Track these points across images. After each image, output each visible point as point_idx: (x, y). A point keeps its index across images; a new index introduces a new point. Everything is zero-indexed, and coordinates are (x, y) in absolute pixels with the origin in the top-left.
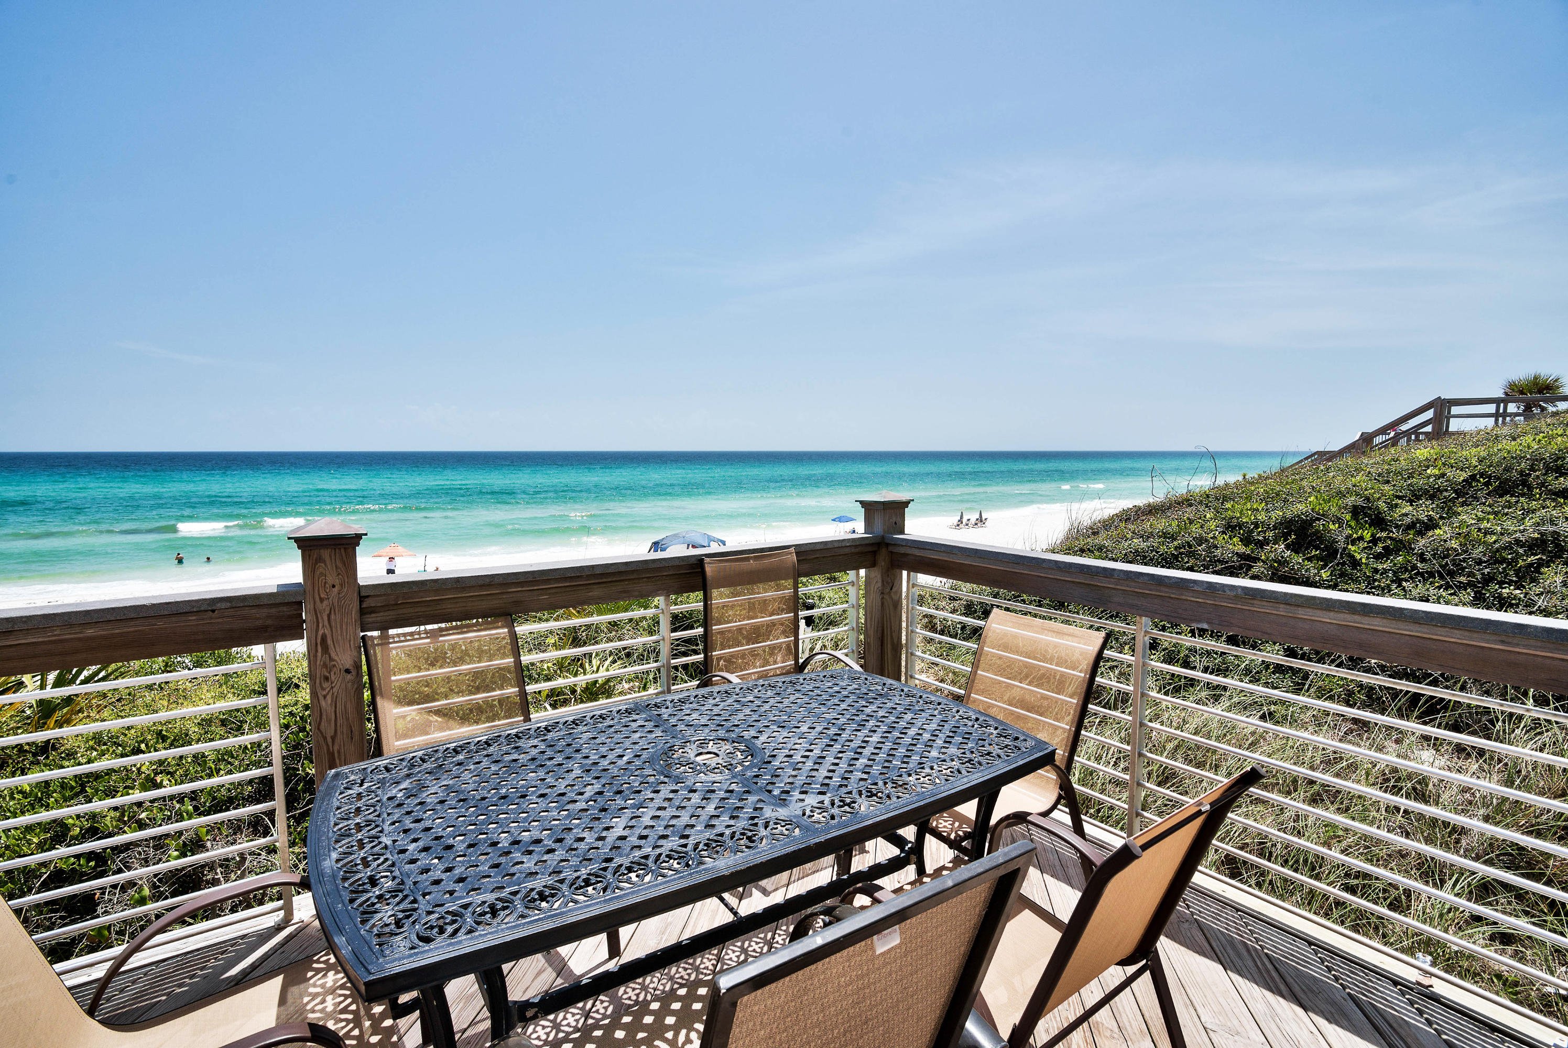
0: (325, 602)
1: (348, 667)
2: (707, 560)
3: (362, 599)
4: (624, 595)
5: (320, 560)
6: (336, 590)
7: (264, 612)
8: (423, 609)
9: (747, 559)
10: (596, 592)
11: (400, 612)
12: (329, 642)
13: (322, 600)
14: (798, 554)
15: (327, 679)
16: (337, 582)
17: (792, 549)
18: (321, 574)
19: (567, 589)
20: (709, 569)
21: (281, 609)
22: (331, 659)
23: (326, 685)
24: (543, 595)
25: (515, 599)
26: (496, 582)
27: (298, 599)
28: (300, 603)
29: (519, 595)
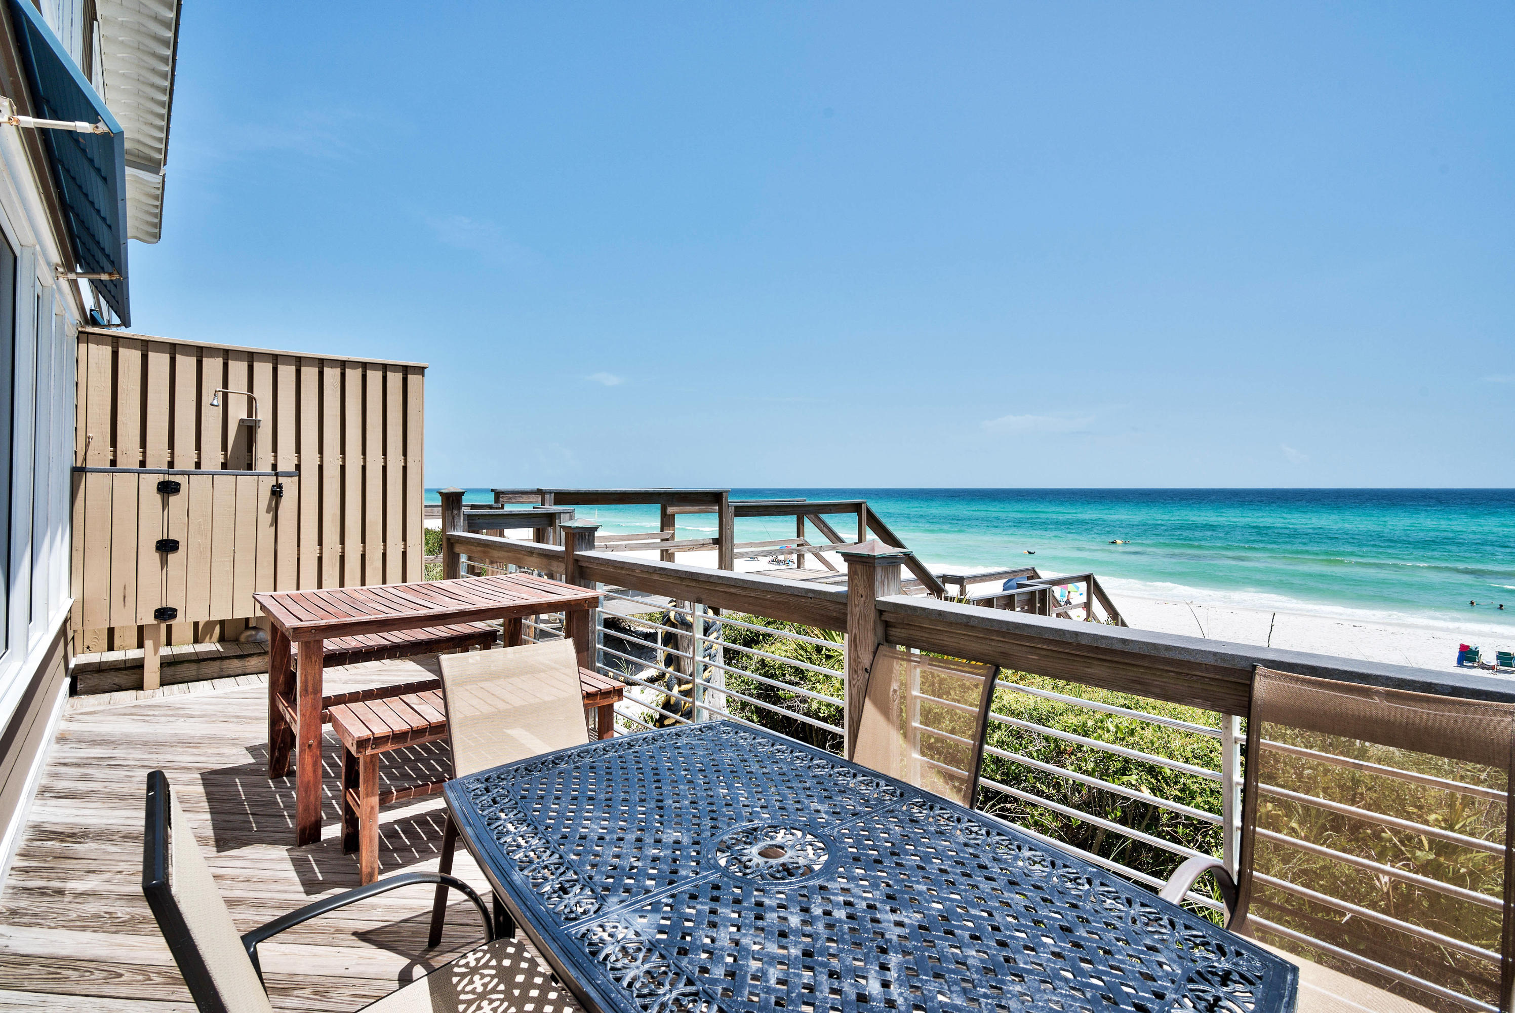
0: (857, 608)
1: (869, 666)
2: (1261, 669)
3: (881, 612)
4: (1139, 687)
5: (856, 573)
6: (863, 599)
7: (833, 606)
8: (926, 635)
9: (1367, 693)
10: (1097, 670)
11: (911, 632)
12: (858, 641)
13: (855, 605)
15: (856, 671)
18: (856, 585)
19: (1062, 656)
22: (858, 656)
23: (855, 676)
24: (1032, 654)
25: (1002, 650)
26: (972, 623)
27: (845, 601)
28: (846, 604)
29: (1007, 646)
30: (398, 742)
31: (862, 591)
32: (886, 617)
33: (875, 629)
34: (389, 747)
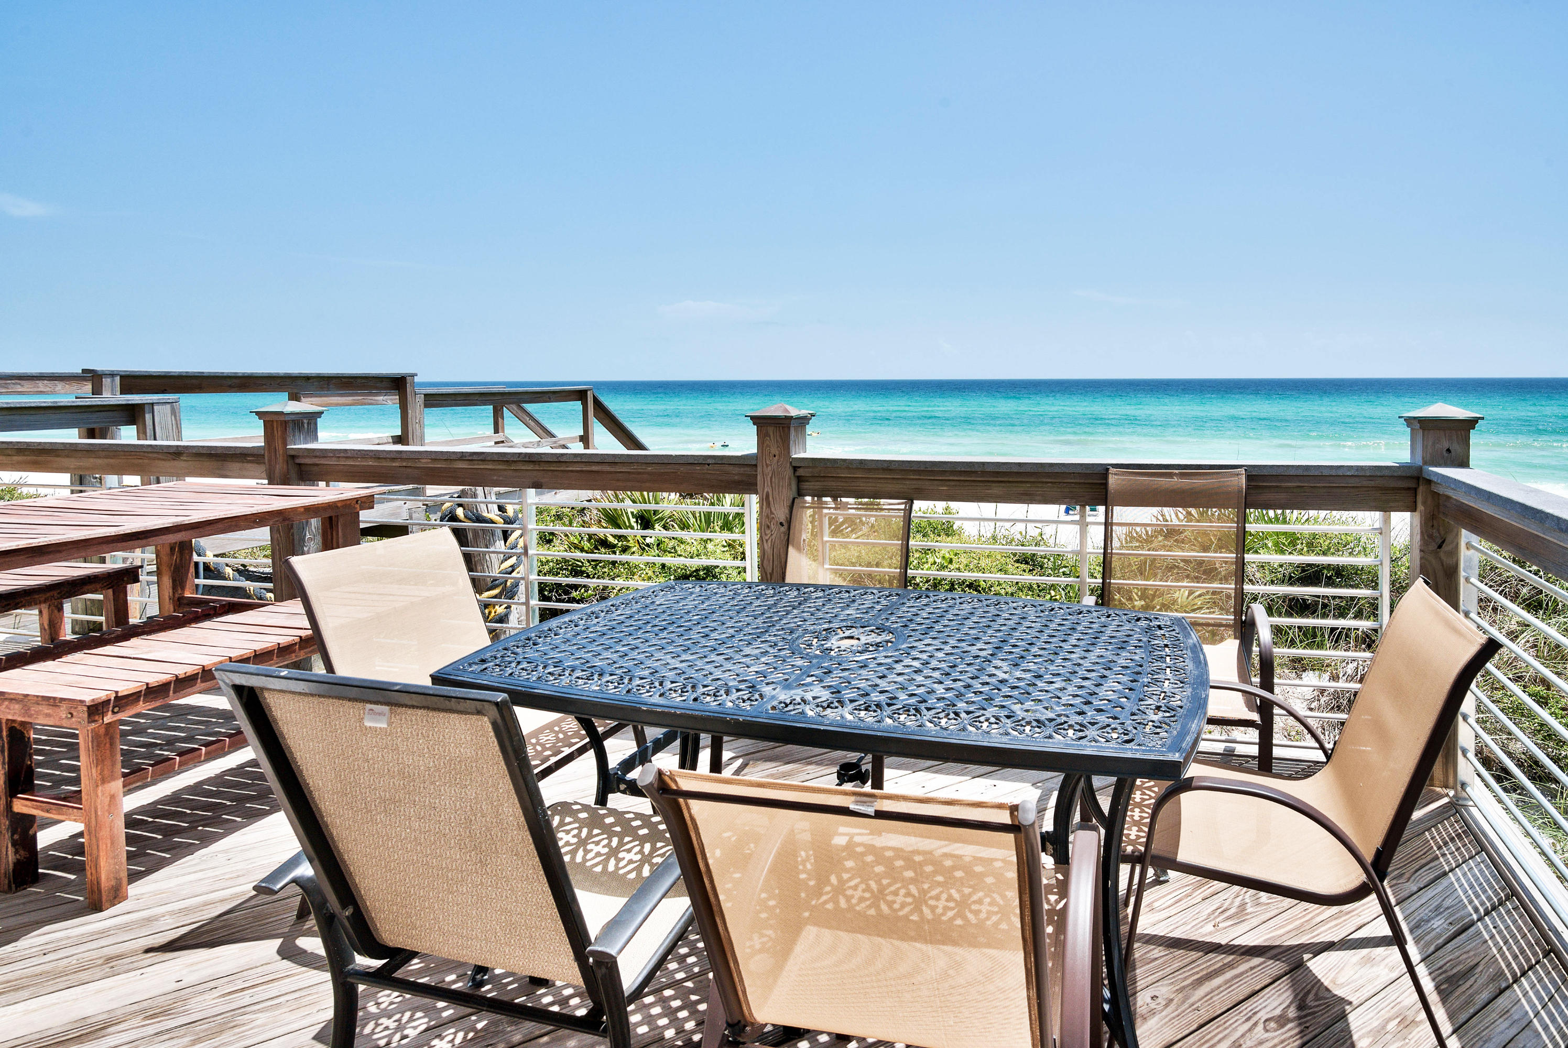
0: (769, 468)
1: (782, 520)
2: (1112, 470)
3: (795, 469)
5: (767, 435)
6: (775, 459)
7: (736, 470)
9: (1170, 475)
11: (825, 483)
12: (771, 499)
13: (767, 465)
14: (1250, 478)
15: (768, 527)
16: (777, 453)
17: (1243, 471)
18: (768, 446)
20: (1113, 481)
21: (746, 469)
22: (772, 513)
23: (768, 532)
24: (942, 486)
25: (917, 486)
26: (893, 467)
27: (754, 463)
28: (756, 466)
29: (920, 482)
30: (155, 699)
31: (774, 450)
32: (800, 472)
33: (790, 484)
34: (142, 707)
